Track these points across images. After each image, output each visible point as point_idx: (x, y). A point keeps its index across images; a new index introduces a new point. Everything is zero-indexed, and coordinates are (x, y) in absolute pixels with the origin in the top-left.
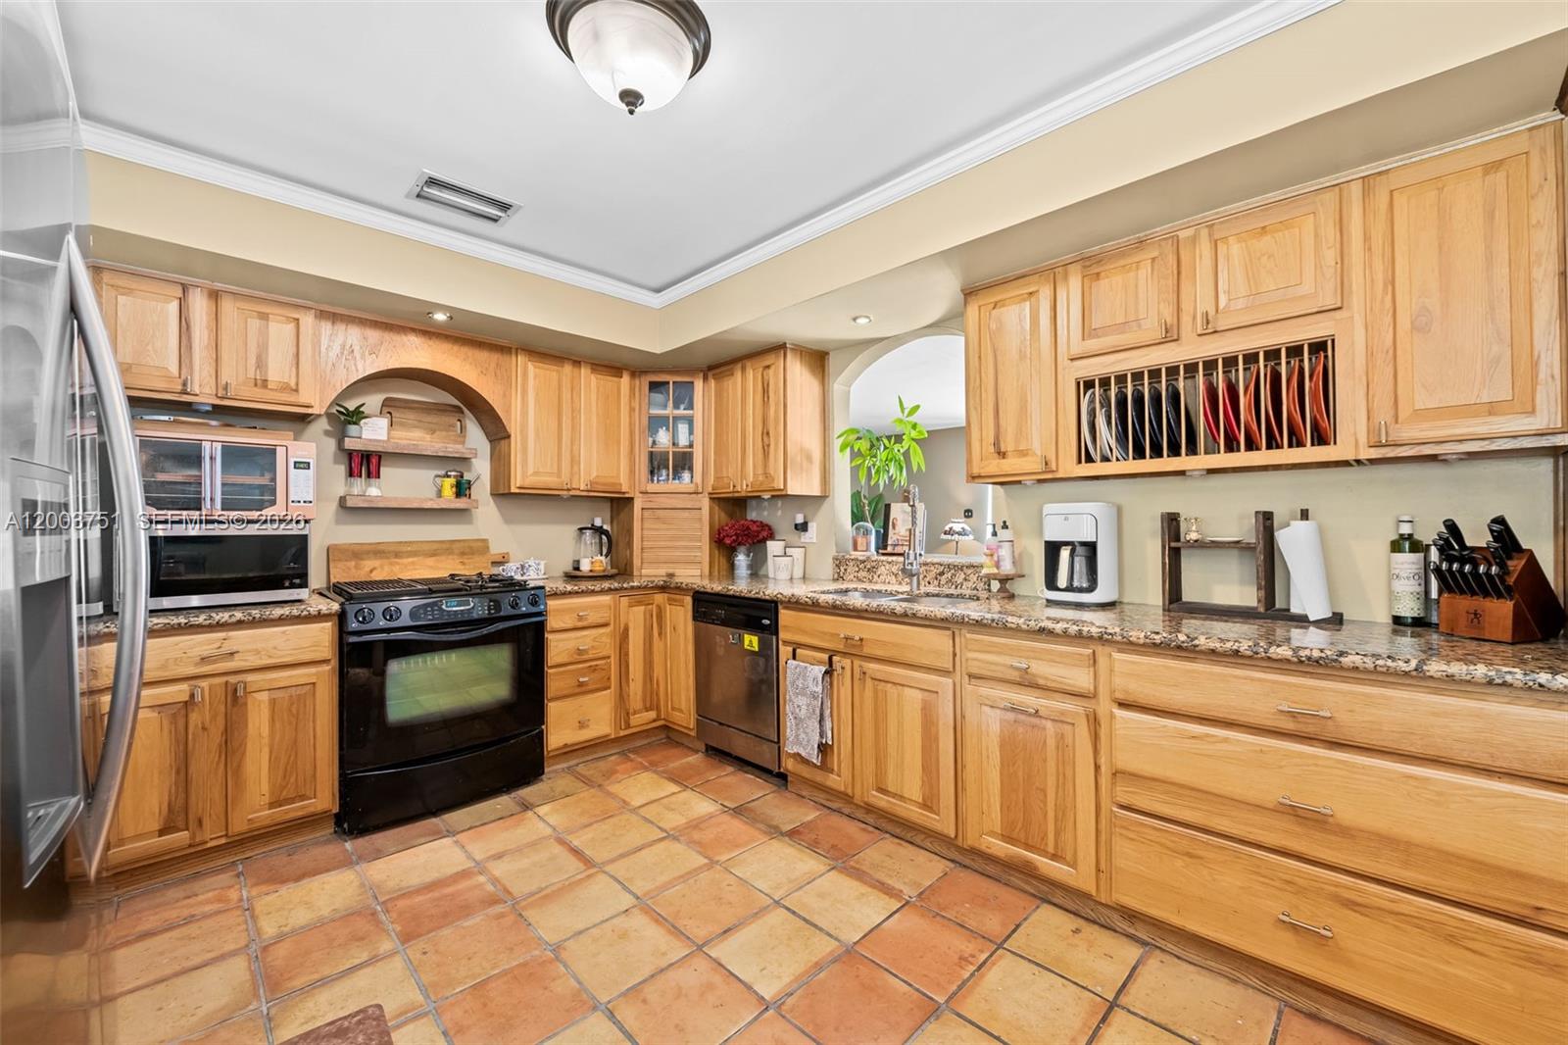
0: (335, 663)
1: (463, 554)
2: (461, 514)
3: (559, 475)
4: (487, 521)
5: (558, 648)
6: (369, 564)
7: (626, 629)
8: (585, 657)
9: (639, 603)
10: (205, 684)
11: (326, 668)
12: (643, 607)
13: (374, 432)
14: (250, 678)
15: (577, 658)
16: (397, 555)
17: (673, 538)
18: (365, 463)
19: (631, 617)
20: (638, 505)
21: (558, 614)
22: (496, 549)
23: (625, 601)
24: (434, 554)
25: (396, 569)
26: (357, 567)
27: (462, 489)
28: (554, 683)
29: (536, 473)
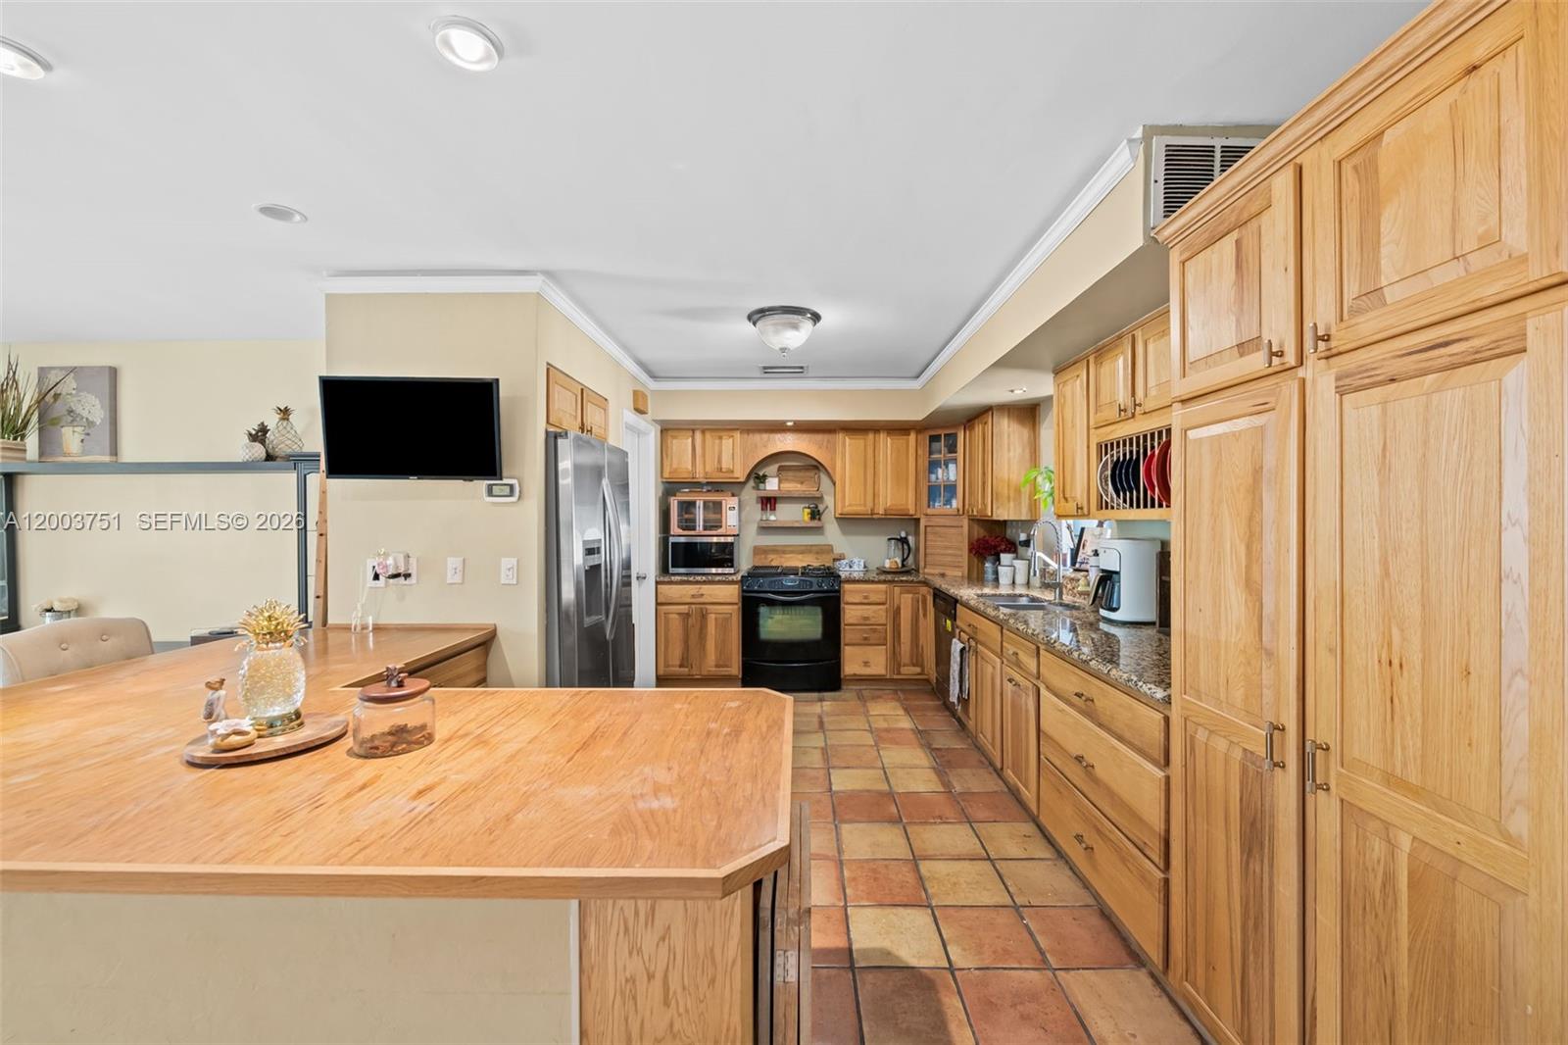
0: (740, 605)
1: (817, 553)
2: (819, 530)
3: (865, 506)
4: (833, 534)
5: (850, 614)
6: (771, 557)
7: (899, 608)
8: (867, 622)
9: (909, 592)
10: (693, 606)
11: (736, 607)
12: (910, 596)
13: (772, 485)
14: (708, 607)
15: (862, 622)
16: (784, 552)
17: (946, 548)
18: (769, 502)
19: (902, 600)
20: (923, 523)
21: (850, 593)
22: (837, 551)
23: (897, 590)
24: (802, 553)
25: (783, 560)
26: (766, 558)
27: (815, 514)
28: (847, 635)
29: (850, 505)
